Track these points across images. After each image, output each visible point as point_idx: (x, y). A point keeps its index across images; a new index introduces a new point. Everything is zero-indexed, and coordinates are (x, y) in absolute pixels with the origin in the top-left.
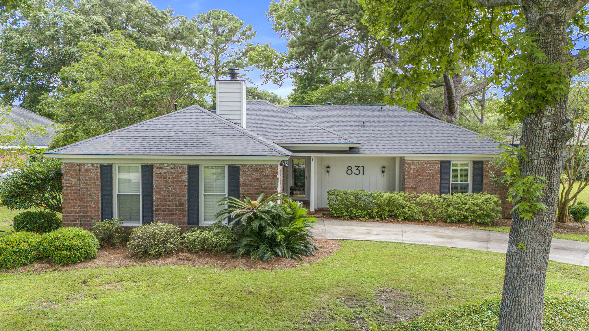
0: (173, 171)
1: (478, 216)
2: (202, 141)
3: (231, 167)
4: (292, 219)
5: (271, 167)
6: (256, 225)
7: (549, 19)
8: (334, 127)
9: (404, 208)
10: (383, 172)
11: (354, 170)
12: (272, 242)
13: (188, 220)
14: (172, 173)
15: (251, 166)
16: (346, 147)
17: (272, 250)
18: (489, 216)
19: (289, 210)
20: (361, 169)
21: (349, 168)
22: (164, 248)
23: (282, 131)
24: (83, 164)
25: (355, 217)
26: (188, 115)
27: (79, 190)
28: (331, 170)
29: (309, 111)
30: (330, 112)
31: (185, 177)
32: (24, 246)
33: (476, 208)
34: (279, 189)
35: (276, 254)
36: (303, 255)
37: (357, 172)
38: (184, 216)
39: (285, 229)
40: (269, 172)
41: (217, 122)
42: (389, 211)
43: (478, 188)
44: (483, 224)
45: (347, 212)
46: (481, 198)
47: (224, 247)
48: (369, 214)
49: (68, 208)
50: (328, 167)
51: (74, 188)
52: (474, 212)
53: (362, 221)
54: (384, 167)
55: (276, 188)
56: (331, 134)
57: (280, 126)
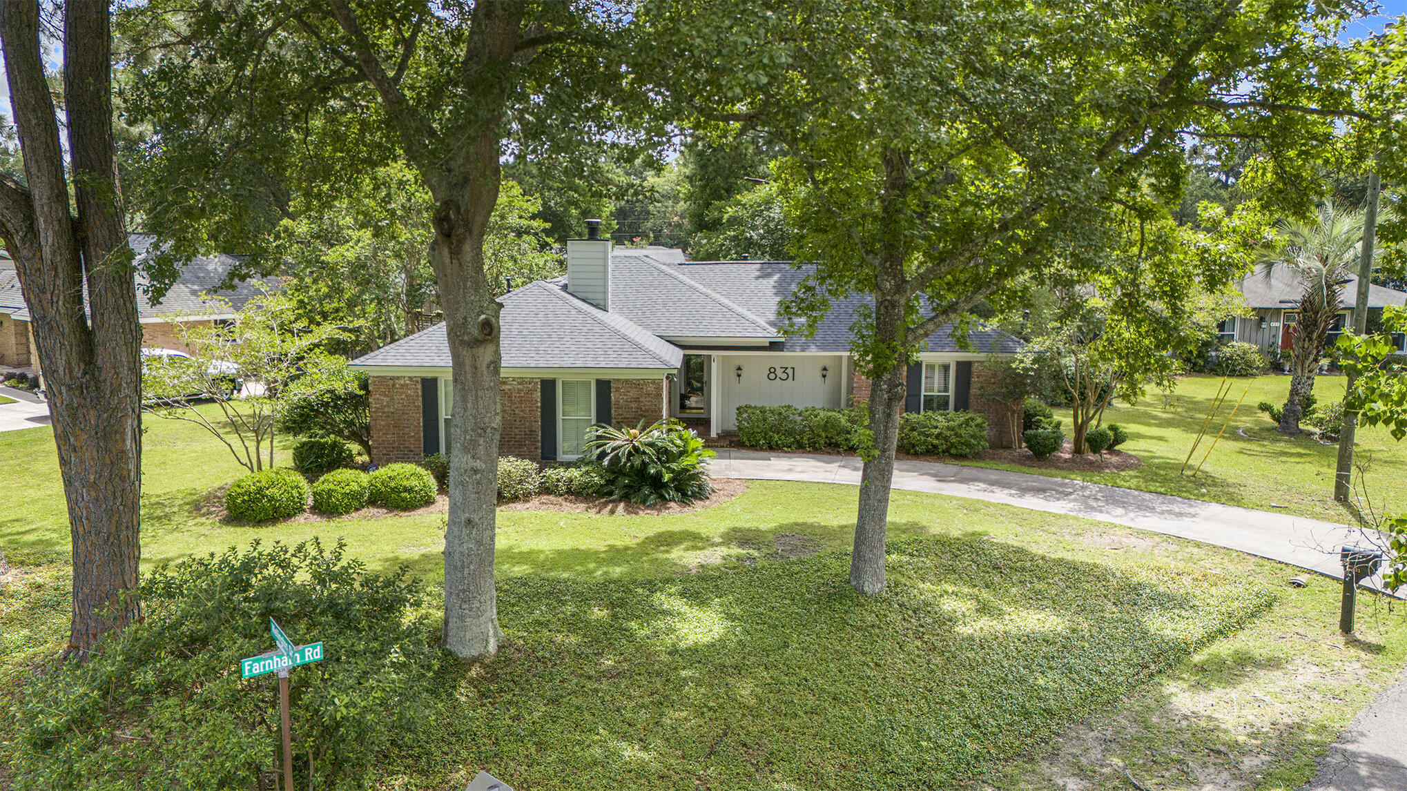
0: (520, 387)
1: (952, 445)
2: (557, 344)
3: (599, 382)
4: (683, 453)
5: (654, 381)
6: (637, 462)
7: (887, 304)
8: (750, 303)
9: (848, 433)
10: (824, 376)
11: (779, 372)
12: (657, 484)
13: (542, 452)
14: (519, 390)
15: (626, 381)
16: (766, 342)
17: (657, 493)
18: (968, 445)
19: (678, 442)
20: (790, 371)
21: (772, 371)
22: (522, 489)
23: (667, 314)
24: (398, 378)
25: (777, 445)
26: (530, 300)
27: (392, 413)
28: (743, 373)
29: (711, 274)
30: (744, 275)
31: (538, 395)
32: (354, 486)
33: (948, 433)
34: (665, 413)
35: (662, 497)
36: (696, 498)
37: (784, 376)
38: (536, 448)
39: (674, 466)
40: (651, 388)
41: (574, 312)
42: (827, 437)
43: (962, 403)
44: (960, 457)
45: (765, 439)
46: (962, 417)
47: (595, 488)
48: (798, 442)
49: (379, 437)
50: (739, 369)
51: (386, 410)
52: (946, 439)
53: (786, 452)
54: (825, 369)
55: (660, 410)
56: (743, 321)
57: (665, 305)
